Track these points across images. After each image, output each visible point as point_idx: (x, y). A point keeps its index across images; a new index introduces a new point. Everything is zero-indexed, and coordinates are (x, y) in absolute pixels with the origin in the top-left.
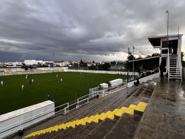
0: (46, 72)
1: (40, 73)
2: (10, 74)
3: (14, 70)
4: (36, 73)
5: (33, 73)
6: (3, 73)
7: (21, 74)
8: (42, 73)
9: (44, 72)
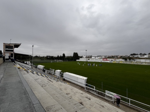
0: (147, 65)
1: (140, 64)
2: (115, 62)
3: (118, 60)
4: (135, 63)
5: (132, 63)
6: (112, 61)
7: (122, 63)
8: (142, 64)
9: (144, 64)
